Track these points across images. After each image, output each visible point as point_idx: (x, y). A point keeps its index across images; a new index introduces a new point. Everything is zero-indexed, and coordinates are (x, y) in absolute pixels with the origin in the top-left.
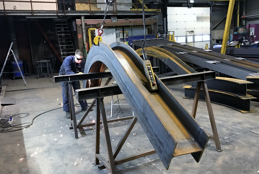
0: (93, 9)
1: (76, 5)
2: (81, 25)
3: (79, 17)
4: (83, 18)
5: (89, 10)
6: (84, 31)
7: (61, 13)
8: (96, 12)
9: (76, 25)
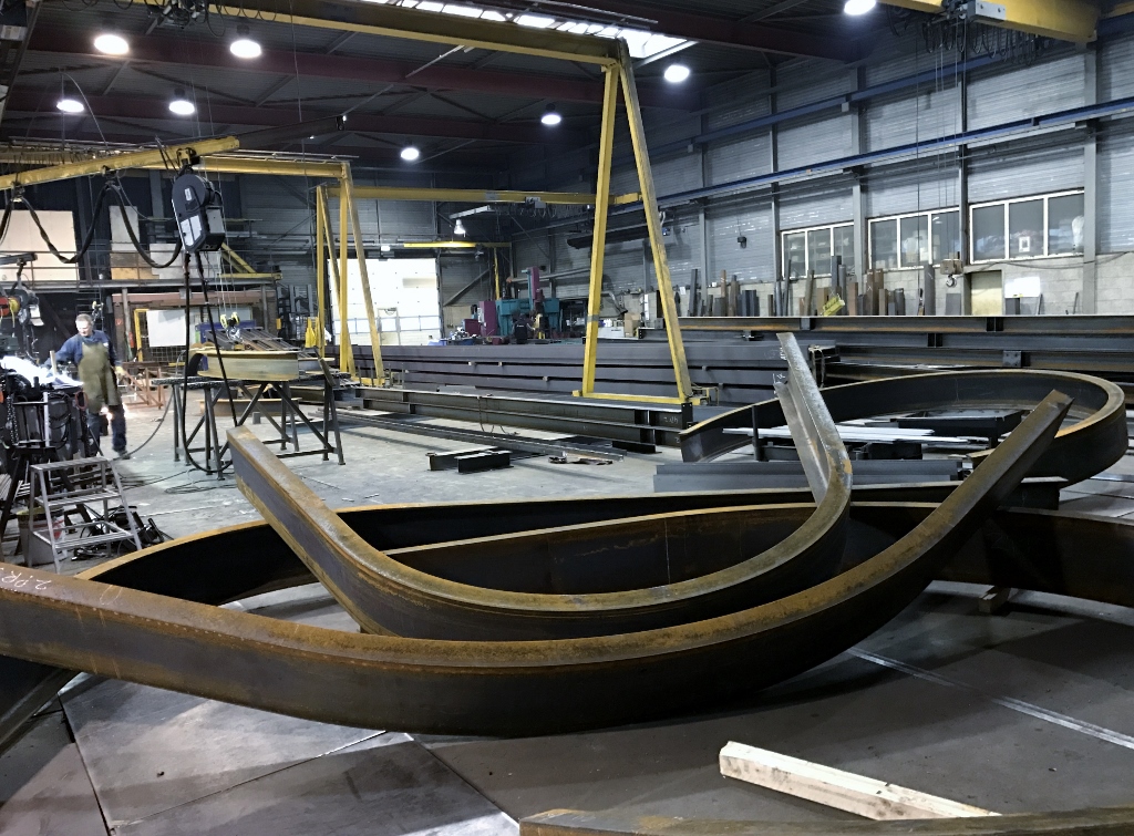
0: (145, 276)
1: (113, 270)
2: (122, 303)
3: (119, 290)
4: (125, 291)
5: (136, 278)
6: (127, 313)
7: (85, 283)
8: (150, 281)
9: (113, 304)
